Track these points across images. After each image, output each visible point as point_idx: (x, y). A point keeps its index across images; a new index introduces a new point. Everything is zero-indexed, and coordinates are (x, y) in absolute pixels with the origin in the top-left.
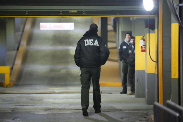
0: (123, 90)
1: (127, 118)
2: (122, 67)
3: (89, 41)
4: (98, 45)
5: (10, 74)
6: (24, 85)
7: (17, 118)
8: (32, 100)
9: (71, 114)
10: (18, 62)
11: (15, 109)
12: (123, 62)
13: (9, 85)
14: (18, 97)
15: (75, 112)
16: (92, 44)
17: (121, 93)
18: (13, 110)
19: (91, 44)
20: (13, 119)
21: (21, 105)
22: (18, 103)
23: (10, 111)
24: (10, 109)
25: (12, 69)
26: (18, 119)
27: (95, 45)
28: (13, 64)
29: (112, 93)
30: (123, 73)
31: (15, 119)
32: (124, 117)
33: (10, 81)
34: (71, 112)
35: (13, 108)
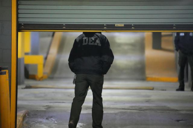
0: (180, 86)
1: (184, 120)
2: (178, 59)
3: (89, 39)
4: (100, 45)
5: (44, 65)
6: (60, 78)
7: (51, 117)
8: (69, 96)
9: (116, 114)
10: (54, 51)
11: (49, 107)
12: (179, 52)
13: (42, 78)
14: (53, 92)
15: (121, 112)
16: (93, 44)
17: (177, 90)
18: (46, 108)
19: (91, 42)
20: (47, 119)
21: (56, 102)
22: (52, 99)
23: (43, 109)
24: (44, 106)
25: (46, 58)
26: (52, 119)
27: (96, 44)
28: (48, 53)
29: (166, 90)
30: (180, 65)
31: (49, 119)
32: (181, 119)
33: (44, 73)
34: (117, 111)
35: (47, 106)
